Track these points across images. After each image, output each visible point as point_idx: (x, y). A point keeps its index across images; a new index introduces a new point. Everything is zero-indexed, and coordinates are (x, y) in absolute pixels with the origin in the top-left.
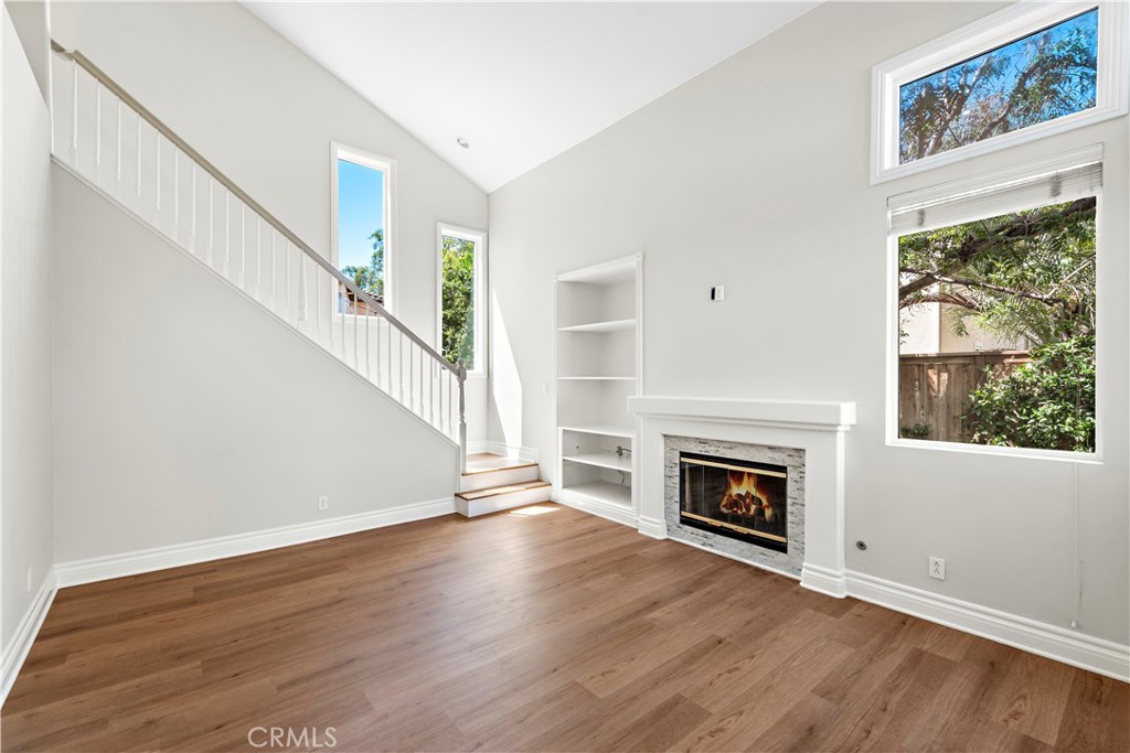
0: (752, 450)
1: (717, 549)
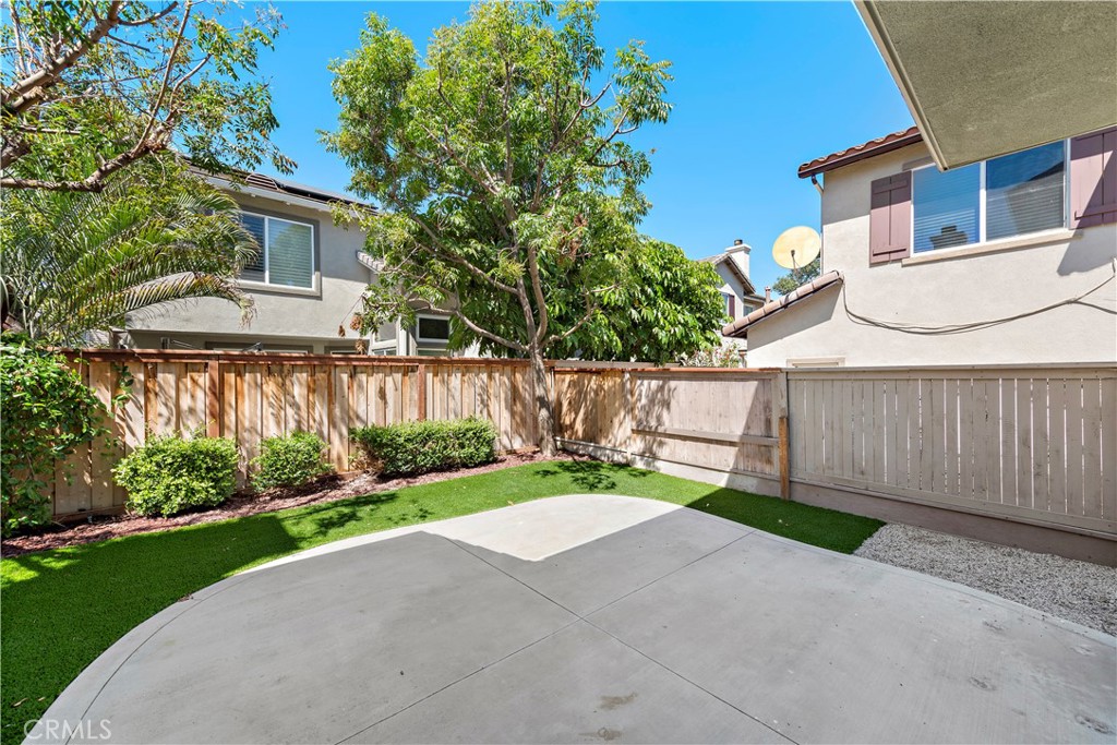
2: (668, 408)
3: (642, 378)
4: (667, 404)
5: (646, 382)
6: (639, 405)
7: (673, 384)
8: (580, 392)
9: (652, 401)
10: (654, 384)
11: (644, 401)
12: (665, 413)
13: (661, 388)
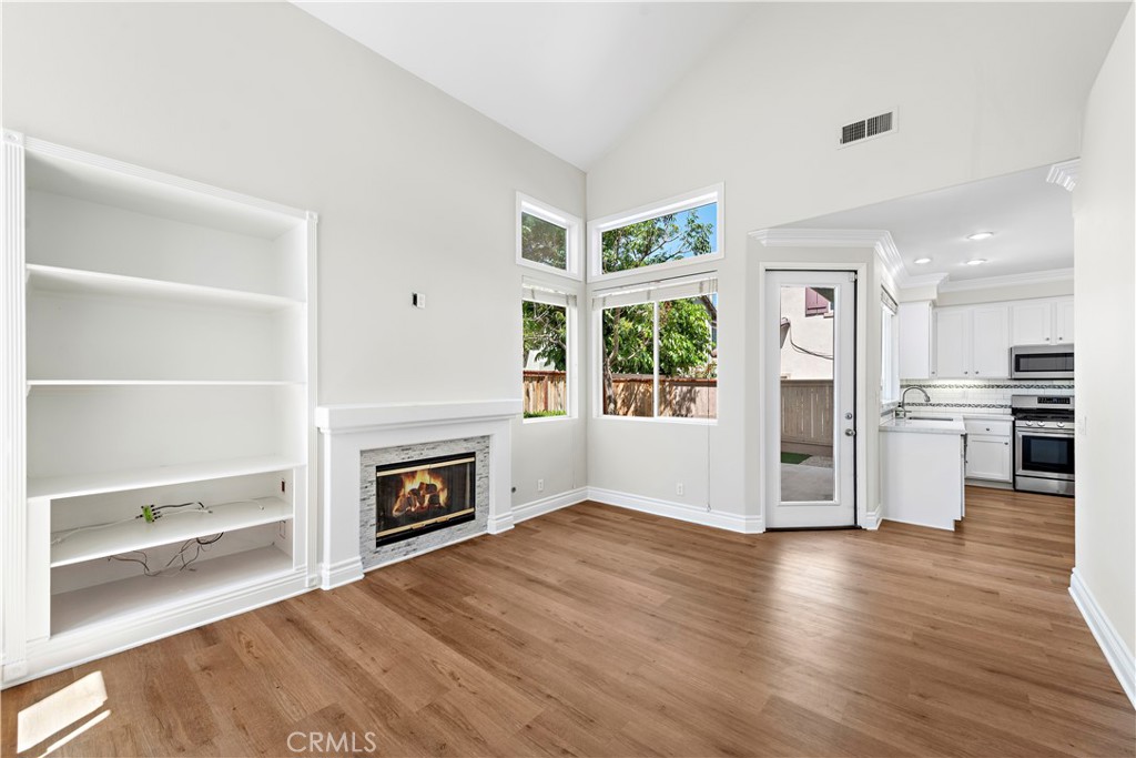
0: (452, 445)
1: (421, 549)
2: (695, 402)
3: (677, 385)
4: (693, 400)
5: (679, 388)
6: (674, 402)
7: (697, 389)
8: (631, 394)
9: (683, 399)
10: (685, 389)
11: (678, 399)
12: (692, 406)
13: (690, 391)
